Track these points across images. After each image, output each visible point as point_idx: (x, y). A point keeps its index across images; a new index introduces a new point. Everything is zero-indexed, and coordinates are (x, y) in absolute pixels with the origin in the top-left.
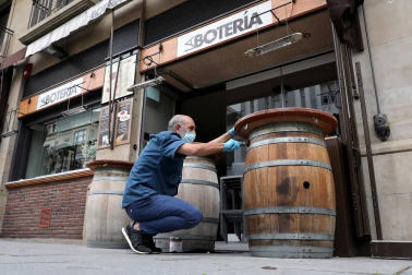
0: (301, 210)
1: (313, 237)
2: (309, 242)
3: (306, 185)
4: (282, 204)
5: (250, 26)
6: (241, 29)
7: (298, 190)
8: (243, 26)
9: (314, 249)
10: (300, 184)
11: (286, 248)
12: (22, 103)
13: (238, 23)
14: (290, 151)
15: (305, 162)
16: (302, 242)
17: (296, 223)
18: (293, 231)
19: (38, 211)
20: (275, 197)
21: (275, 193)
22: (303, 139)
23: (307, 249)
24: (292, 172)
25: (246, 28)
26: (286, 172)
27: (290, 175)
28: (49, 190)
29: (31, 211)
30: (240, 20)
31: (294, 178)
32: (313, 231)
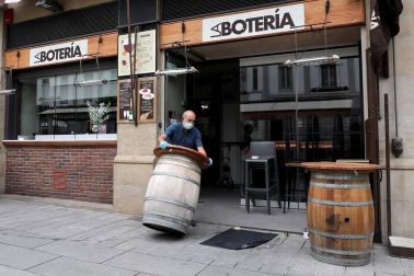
0: (342, 236)
1: (351, 253)
2: (348, 257)
3: (347, 220)
4: (330, 231)
5: (282, 27)
6: (272, 28)
7: (340, 223)
8: (274, 24)
9: (352, 261)
10: (342, 219)
11: (332, 258)
12: (8, 54)
13: (269, 20)
14: (336, 195)
15: (346, 203)
16: (343, 257)
17: (339, 244)
18: (337, 249)
19: (48, 172)
20: (325, 225)
21: (325, 223)
22: (346, 186)
23: (346, 261)
24: (337, 211)
25: (278, 27)
26: (332, 210)
27: (335, 213)
28: (59, 153)
29: (41, 171)
30: (271, 17)
31: (338, 215)
32: (351, 250)
